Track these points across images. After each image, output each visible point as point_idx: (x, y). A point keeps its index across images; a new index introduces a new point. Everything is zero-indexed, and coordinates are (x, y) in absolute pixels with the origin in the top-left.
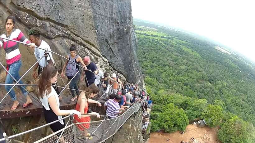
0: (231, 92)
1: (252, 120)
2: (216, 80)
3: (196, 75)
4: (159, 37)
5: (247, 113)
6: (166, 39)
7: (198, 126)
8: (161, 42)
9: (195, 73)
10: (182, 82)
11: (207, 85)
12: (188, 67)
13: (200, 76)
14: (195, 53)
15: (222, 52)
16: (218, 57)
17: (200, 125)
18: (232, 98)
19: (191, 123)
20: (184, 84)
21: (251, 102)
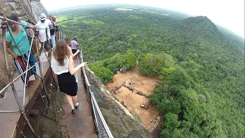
0: (143, 40)
1: (174, 53)
2: (125, 36)
3: (105, 40)
4: (61, 22)
5: (166, 50)
6: (67, 21)
7: (122, 72)
8: (63, 26)
9: (104, 39)
10: (95, 51)
11: (119, 44)
12: (96, 36)
13: (109, 39)
14: (98, 22)
15: (123, 11)
16: (120, 17)
17: (123, 71)
18: (146, 44)
19: (115, 73)
20: (98, 52)
21: (167, 41)
